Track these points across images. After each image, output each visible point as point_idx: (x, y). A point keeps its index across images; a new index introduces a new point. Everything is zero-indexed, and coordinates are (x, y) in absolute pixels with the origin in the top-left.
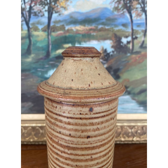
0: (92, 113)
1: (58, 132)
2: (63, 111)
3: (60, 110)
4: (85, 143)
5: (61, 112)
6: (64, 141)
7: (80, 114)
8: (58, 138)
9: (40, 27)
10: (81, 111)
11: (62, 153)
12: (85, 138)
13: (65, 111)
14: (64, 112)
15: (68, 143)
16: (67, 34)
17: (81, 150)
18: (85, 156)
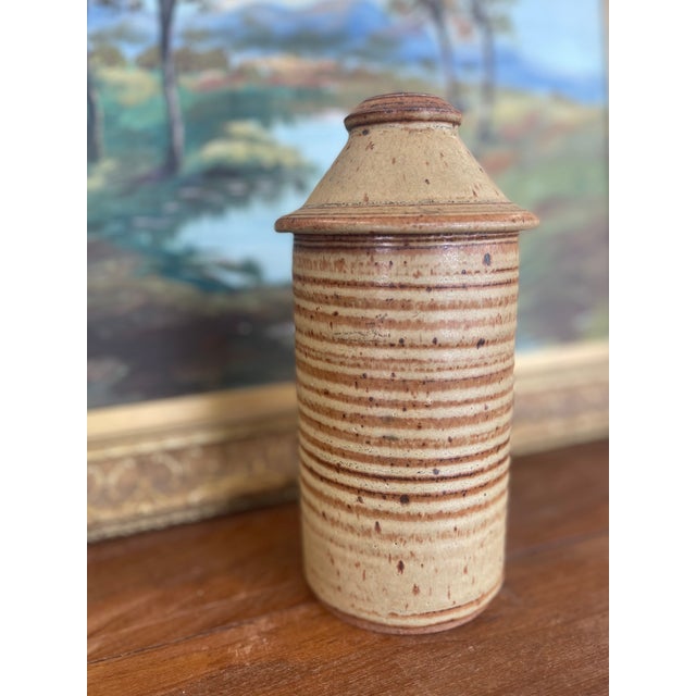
0: (490, 268)
1: (392, 345)
2: (415, 271)
3: (403, 271)
4: (474, 363)
5: (407, 274)
6: (414, 366)
7: (464, 273)
8: (392, 365)
9: (130, 52)
10: (465, 263)
11: (404, 410)
12: (472, 345)
13: (420, 270)
14: (417, 275)
15: (428, 370)
16: (241, 86)
17: (461, 388)
18: (472, 406)
